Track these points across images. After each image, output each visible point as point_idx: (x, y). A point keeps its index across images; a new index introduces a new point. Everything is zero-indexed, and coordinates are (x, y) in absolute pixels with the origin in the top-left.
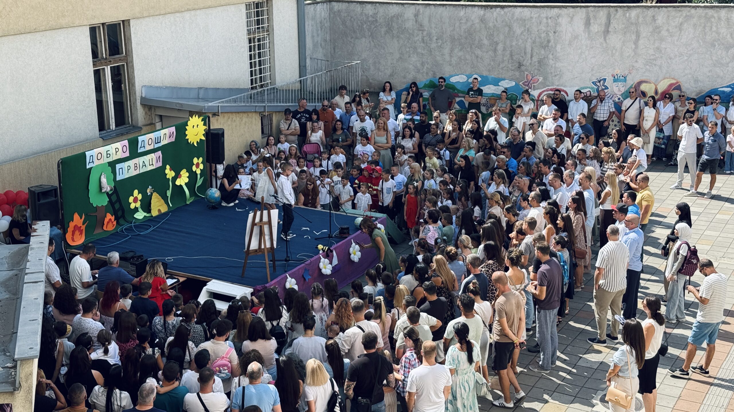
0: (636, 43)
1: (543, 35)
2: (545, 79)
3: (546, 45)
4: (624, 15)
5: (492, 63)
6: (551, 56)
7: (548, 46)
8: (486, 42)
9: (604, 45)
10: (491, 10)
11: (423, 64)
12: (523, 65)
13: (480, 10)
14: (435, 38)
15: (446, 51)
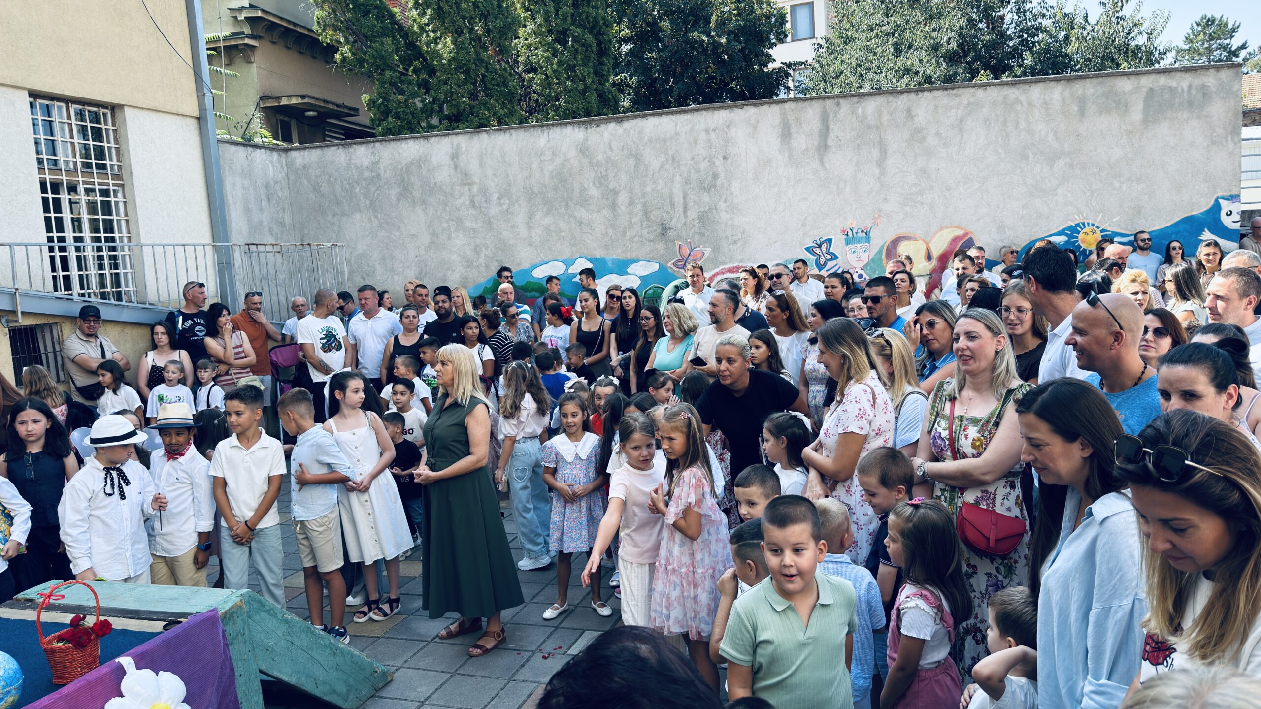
0: (881, 163)
1: (703, 166)
2: (716, 249)
3: (710, 184)
4: (853, 112)
5: (610, 232)
6: (722, 205)
7: (715, 186)
8: (594, 192)
9: (822, 173)
10: (598, 129)
11: (477, 250)
12: (670, 229)
13: (577, 130)
14: (496, 195)
15: (520, 219)
